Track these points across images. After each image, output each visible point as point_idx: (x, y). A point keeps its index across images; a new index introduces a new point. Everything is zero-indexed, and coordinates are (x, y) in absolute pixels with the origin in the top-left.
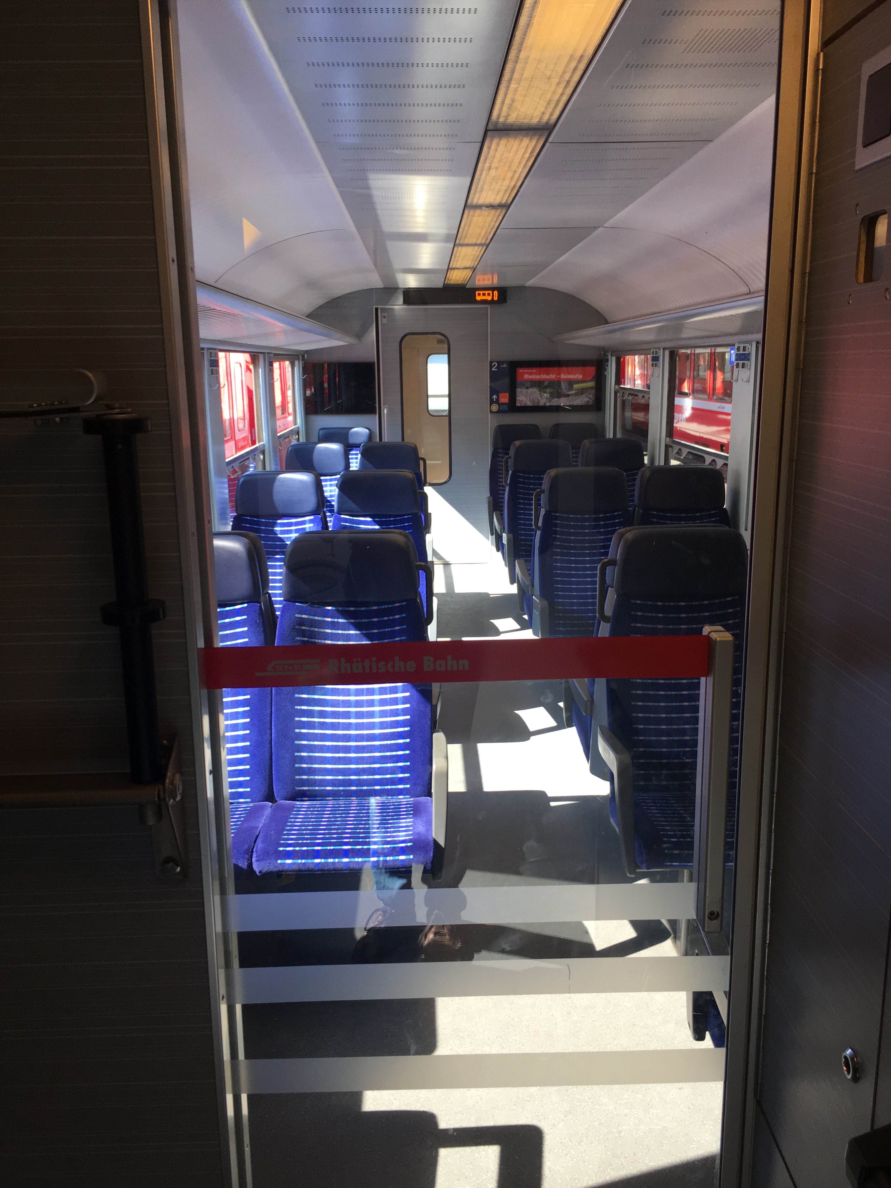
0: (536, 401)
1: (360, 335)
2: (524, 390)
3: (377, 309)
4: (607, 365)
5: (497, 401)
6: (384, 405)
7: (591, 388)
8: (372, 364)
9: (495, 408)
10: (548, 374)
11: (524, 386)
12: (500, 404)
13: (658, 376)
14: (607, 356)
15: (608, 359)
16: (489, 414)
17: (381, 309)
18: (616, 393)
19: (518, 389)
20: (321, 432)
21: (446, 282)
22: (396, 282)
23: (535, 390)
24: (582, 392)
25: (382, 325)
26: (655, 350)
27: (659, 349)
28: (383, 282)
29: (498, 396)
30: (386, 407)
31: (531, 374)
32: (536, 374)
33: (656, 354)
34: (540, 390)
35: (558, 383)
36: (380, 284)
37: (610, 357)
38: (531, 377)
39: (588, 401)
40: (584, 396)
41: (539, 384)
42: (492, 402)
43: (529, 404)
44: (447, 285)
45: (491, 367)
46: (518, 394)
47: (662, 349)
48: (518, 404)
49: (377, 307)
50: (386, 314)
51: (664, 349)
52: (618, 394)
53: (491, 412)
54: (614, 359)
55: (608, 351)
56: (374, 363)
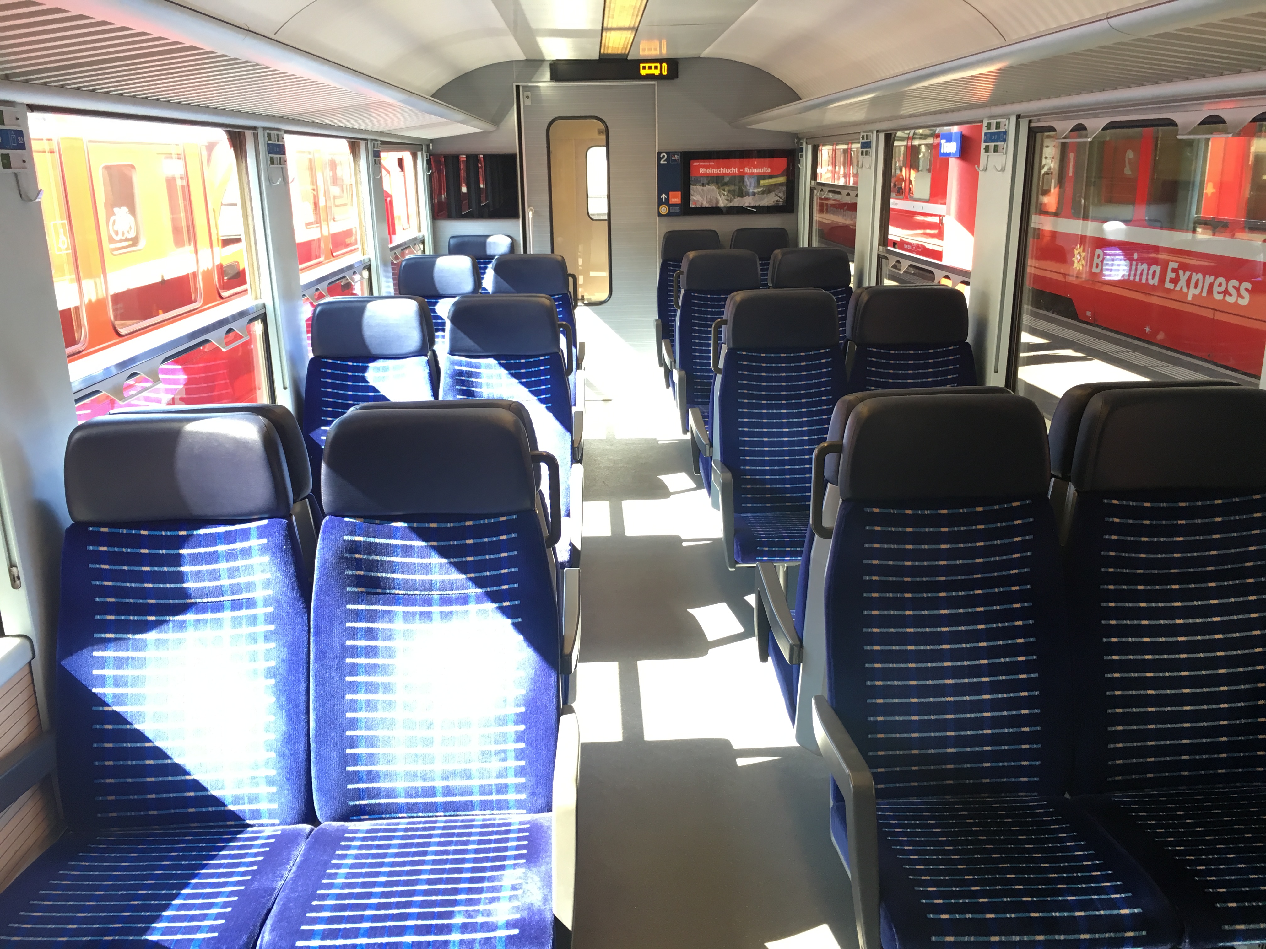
0: (714, 201)
1: (496, 120)
2: (700, 188)
3: (518, 87)
4: (802, 156)
5: (667, 202)
6: (529, 207)
7: (781, 184)
8: (513, 156)
9: (664, 210)
10: (728, 167)
11: (699, 182)
12: (670, 206)
13: (870, 168)
14: (802, 144)
15: (802, 148)
16: (657, 218)
17: (524, 87)
18: (812, 190)
19: (691, 187)
20: (452, 241)
21: (602, 51)
22: (541, 53)
23: (713, 187)
24: (769, 190)
25: (524, 106)
26: (865, 134)
27: (872, 132)
28: (524, 54)
29: (668, 195)
30: (531, 210)
31: (707, 167)
32: (713, 167)
33: (867, 139)
34: (719, 188)
35: (741, 178)
36: (520, 56)
37: (804, 146)
38: (708, 171)
39: (777, 201)
40: (773, 194)
41: (717, 180)
42: (660, 203)
43: (705, 205)
44: (604, 54)
45: (659, 159)
46: (692, 192)
47: (875, 133)
48: (692, 206)
49: (518, 84)
50: (529, 94)
51: (877, 131)
52: (815, 192)
53: (660, 215)
54: (810, 147)
55: (802, 138)
56: (516, 155)
